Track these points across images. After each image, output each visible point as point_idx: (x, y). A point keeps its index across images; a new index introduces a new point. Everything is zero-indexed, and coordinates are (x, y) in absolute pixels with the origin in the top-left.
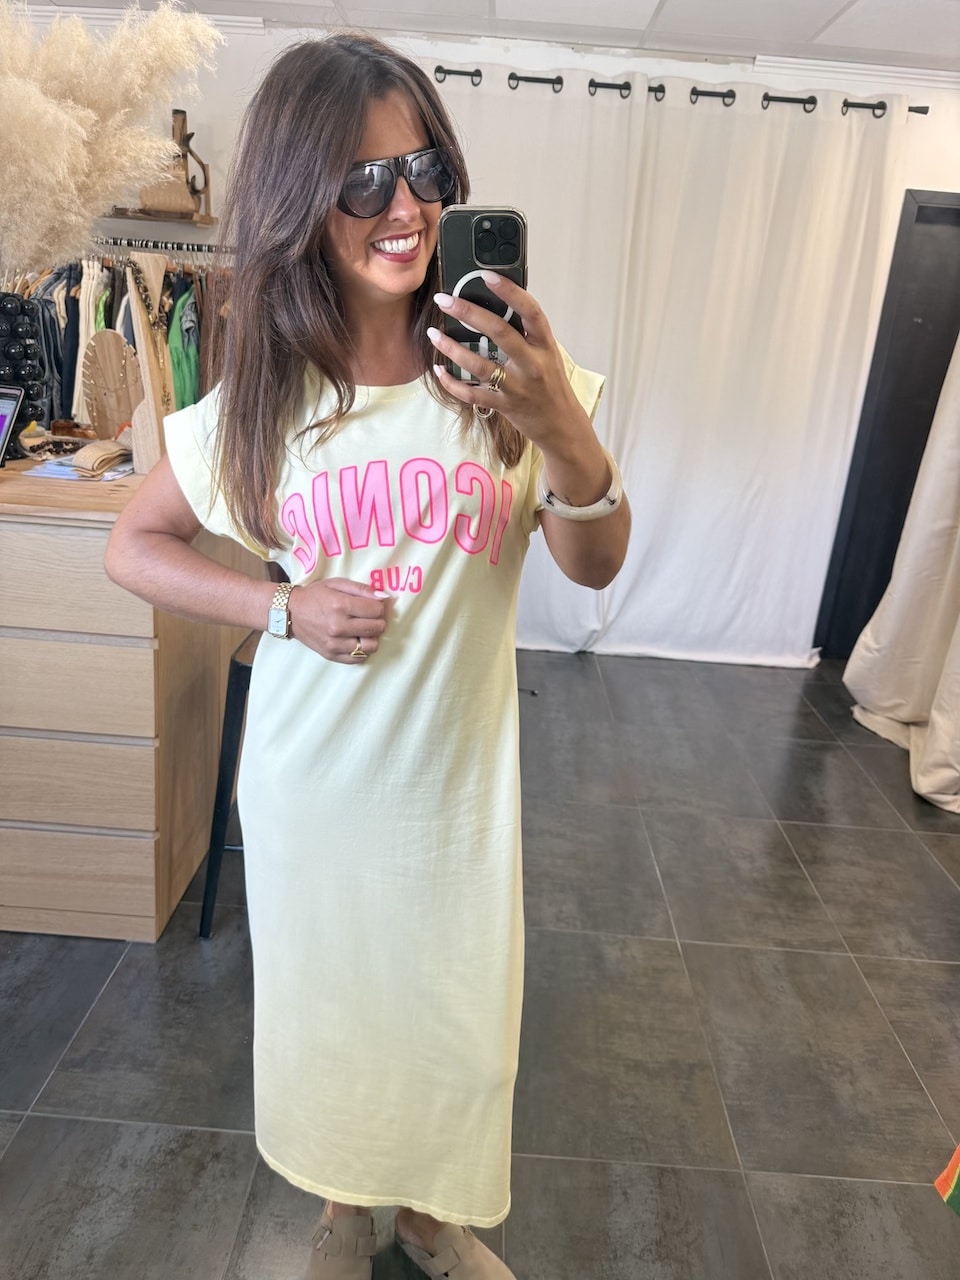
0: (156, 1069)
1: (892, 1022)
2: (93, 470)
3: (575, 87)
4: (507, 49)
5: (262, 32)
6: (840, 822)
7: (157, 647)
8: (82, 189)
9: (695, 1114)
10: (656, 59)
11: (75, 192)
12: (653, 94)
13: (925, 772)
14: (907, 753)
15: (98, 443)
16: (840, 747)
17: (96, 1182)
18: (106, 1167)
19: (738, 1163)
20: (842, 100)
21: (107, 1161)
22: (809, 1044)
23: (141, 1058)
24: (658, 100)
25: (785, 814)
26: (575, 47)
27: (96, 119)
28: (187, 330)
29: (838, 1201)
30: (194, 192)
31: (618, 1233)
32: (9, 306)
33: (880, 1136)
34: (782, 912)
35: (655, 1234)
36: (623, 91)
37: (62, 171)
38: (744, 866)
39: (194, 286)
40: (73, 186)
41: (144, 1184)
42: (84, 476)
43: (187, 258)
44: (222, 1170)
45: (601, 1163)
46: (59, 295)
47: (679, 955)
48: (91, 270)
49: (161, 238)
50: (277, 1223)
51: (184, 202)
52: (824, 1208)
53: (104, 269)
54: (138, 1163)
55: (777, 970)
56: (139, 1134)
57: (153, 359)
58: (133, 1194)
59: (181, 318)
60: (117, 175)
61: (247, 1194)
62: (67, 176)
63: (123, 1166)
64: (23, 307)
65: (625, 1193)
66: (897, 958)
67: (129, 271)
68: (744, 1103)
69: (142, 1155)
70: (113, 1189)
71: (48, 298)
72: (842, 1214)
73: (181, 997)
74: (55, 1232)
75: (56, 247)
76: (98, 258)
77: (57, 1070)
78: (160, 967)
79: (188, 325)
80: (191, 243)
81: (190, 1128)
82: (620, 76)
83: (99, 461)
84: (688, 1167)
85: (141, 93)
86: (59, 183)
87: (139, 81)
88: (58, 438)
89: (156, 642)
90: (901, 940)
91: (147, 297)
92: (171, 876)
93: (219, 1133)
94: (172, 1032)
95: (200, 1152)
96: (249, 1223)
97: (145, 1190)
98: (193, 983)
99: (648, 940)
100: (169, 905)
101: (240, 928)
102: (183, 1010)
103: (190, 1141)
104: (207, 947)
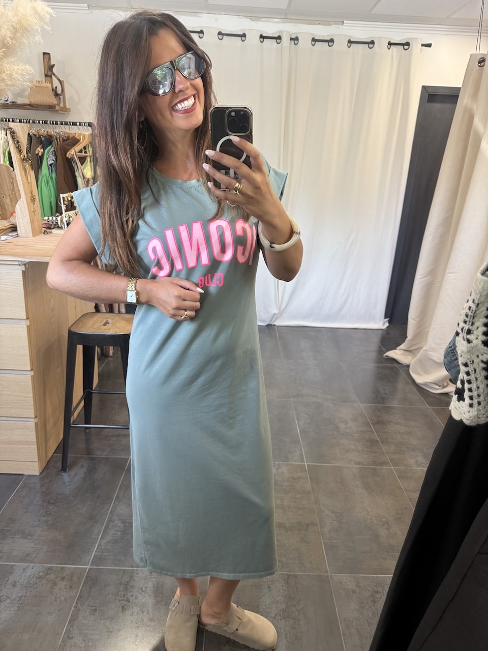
0: (35, 537)
1: (410, 499)
3: (253, 39)
4: (216, 20)
5: (87, 12)
6: (392, 403)
7: (29, 324)
9: (307, 548)
10: (294, 24)
12: (293, 41)
18: (6, 586)
19: (327, 571)
20: (388, 42)
21: (6, 583)
22: (368, 511)
23: (27, 532)
24: (296, 45)
25: (365, 401)
26: (251, 18)
28: (51, 165)
29: (376, 586)
30: (57, 95)
31: (264, 607)
34: (360, 448)
35: (283, 606)
36: (278, 40)
38: (342, 426)
39: (54, 142)
41: (24, 594)
43: (49, 128)
44: (65, 585)
47: (306, 471)
48: (1, 135)
49: (37, 118)
50: (91, 610)
51: (51, 100)
52: (369, 590)
54: (22, 584)
55: (355, 476)
56: (24, 569)
57: (25, 178)
58: (18, 600)
59: (47, 159)
61: (77, 596)
63: (14, 585)
65: (269, 587)
66: (415, 468)
67: (8, 132)
68: (333, 541)
69: (25, 579)
70: (8, 597)
72: (377, 592)
73: (51, 501)
78: (41, 486)
79: (51, 162)
80: (52, 120)
81: (50, 565)
82: (276, 32)
84: (302, 573)
85: (11, 41)
87: (9, 35)
89: (28, 321)
90: (418, 459)
92: (46, 441)
93: (65, 567)
94: (45, 518)
95: (54, 577)
96: (77, 610)
97: (25, 596)
98: (57, 494)
99: (291, 464)
100: (46, 456)
101: (82, 466)
102: (51, 507)
103: (50, 572)
104: (65, 476)
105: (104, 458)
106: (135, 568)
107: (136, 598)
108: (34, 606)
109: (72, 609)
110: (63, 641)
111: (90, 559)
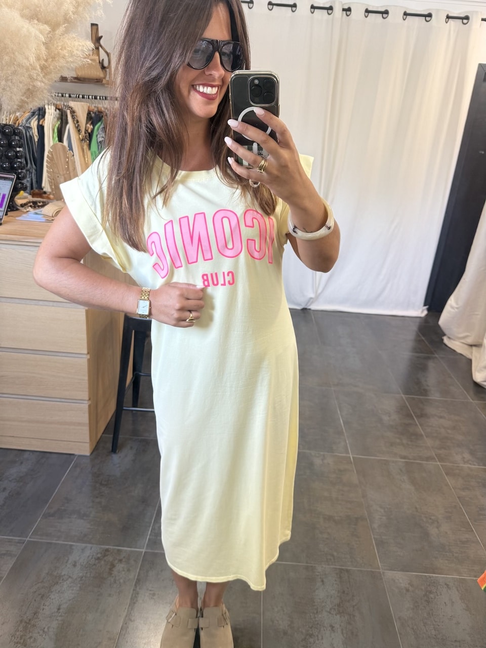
0: (90, 518)
1: (459, 498)
2: (53, 217)
3: (303, 9)
6: (435, 396)
8: (43, 68)
9: (358, 542)
11: (39, 70)
12: (345, 12)
13: (480, 371)
14: (470, 361)
15: (55, 202)
16: (436, 358)
17: (61, 573)
18: (66, 566)
19: (379, 567)
20: (446, 15)
21: (67, 562)
22: (416, 508)
23: (83, 513)
24: (347, 16)
25: (407, 391)
27: (50, 30)
28: (100, 142)
29: (429, 586)
30: (103, 68)
31: (319, 601)
32: (7, 131)
33: (451, 554)
34: (404, 441)
35: (337, 601)
36: (329, 11)
37: (32, 59)
38: (386, 418)
39: (103, 119)
40: (38, 67)
41: (85, 574)
42: (48, 220)
43: (99, 103)
44: (123, 568)
45: (312, 566)
46: (34, 124)
47: (351, 463)
48: (50, 110)
49: (86, 93)
50: (150, 594)
51: (98, 74)
52: (422, 589)
53: (57, 110)
54: (82, 564)
55: (401, 470)
56: (82, 549)
57: (82, 159)
58: (79, 579)
59: (97, 136)
60: (61, 60)
61: (135, 579)
62: (35, 61)
63: (75, 565)
64: (14, 131)
65: (322, 581)
66: (461, 465)
67: (68, 112)
68: (384, 537)
69: (84, 560)
70: (70, 577)
71: (29, 125)
72: (431, 592)
73: (103, 482)
74: (41, 597)
75: (31, 99)
76: (54, 104)
77: (42, 518)
78: (92, 467)
79: (100, 139)
80: (101, 95)
81: (107, 547)
82: (327, 2)
83: (55, 212)
84: (354, 569)
85: (73, 16)
86: (31, 65)
87: (72, 9)
88: (35, 199)
90: (465, 456)
91: (78, 125)
93: (121, 549)
94: (98, 500)
95: (112, 558)
96: (136, 594)
97: (86, 577)
98: (108, 475)
99: (336, 455)
100: (97, 436)
101: (131, 448)
102: (103, 489)
103: (107, 553)
104: (116, 458)
108: (95, 587)
109: (131, 592)
110: (125, 623)
111: (145, 543)
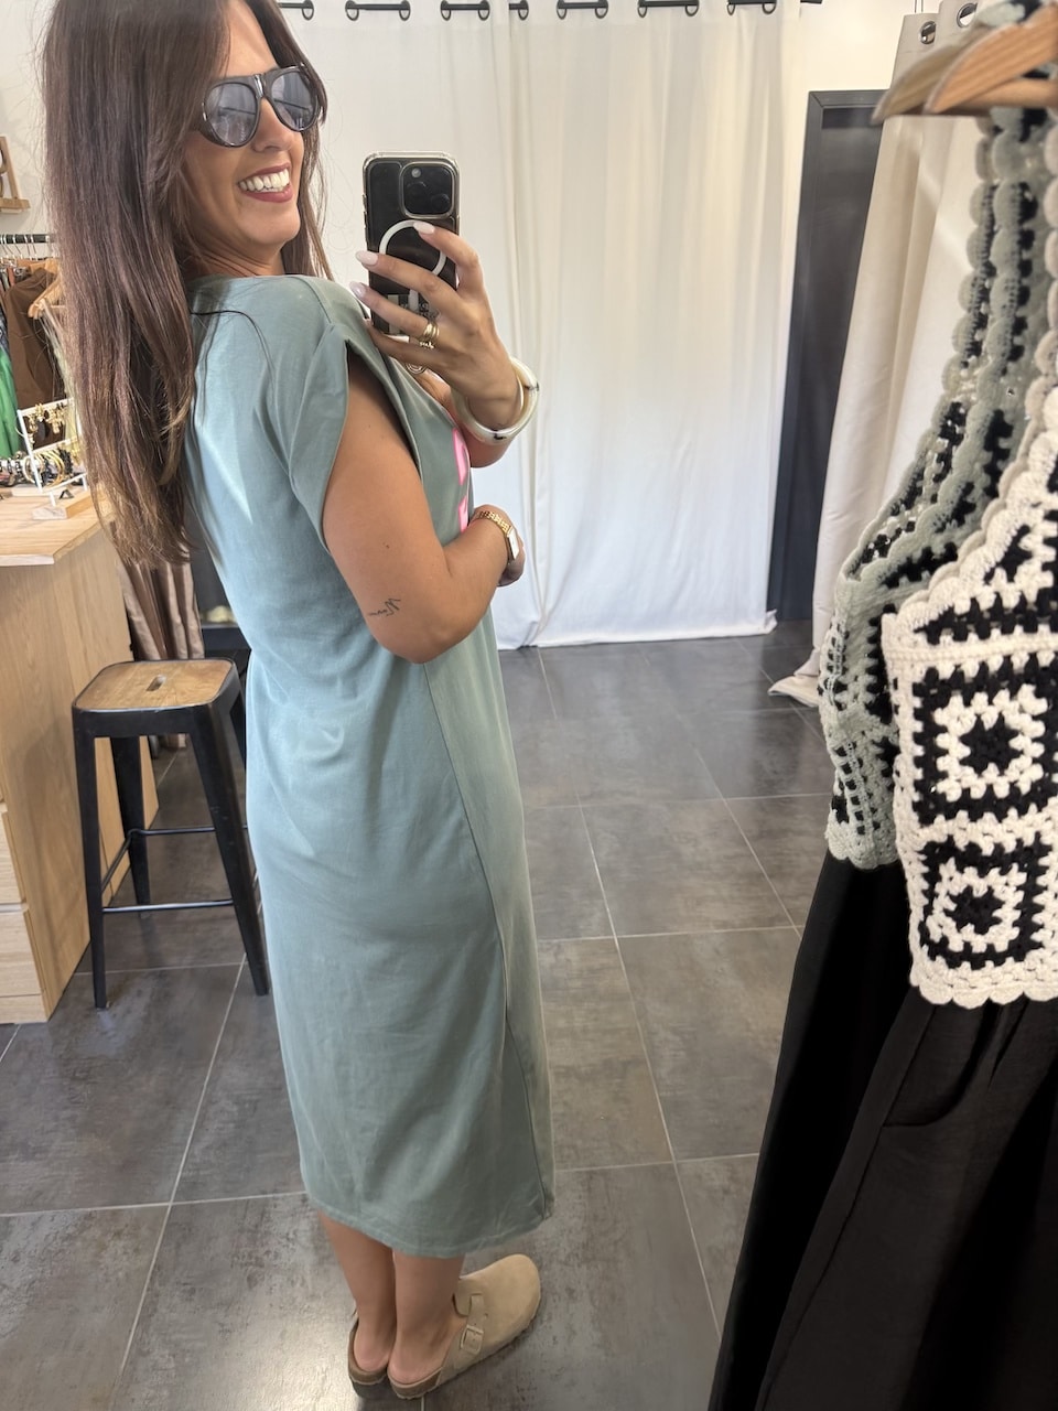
0: (50, 1155)
3: (426, 13)
9: (627, 1112)
12: (515, 12)
19: (670, 1155)
22: (747, 1024)
23: (33, 1146)
24: (522, 18)
25: (733, 790)
31: (544, 1243)
34: (725, 892)
35: (583, 1237)
36: (481, 12)
38: (687, 850)
41: (39, 1275)
44: (124, 1247)
47: (616, 951)
50: (184, 1291)
54: (33, 1254)
55: (717, 952)
56: (33, 1224)
58: (26, 1288)
61: (152, 1266)
63: (15, 1260)
68: (679, 1093)
69: (36, 1245)
70: (4, 1286)
73: (77, 1075)
78: (53, 1047)
81: (89, 1210)
92: (54, 948)
93: (120, 1210)
94: (66, 1114)
95: (100, 1233)
96: (154, 1295)
97: (40, 1281)
98: (89, 1058)
99: (583, 941)
100: (59, 979)
101: (139, 993)
102: (78, 1088)
103: (89, 1223)
104: (105, 1017)
105: (185, 970)
106: (270, 1196)
107: (277, 1255)
108: (61, 1298)
109: (143, 1295)
110: (132, 1362)
111: (172, 1188)
